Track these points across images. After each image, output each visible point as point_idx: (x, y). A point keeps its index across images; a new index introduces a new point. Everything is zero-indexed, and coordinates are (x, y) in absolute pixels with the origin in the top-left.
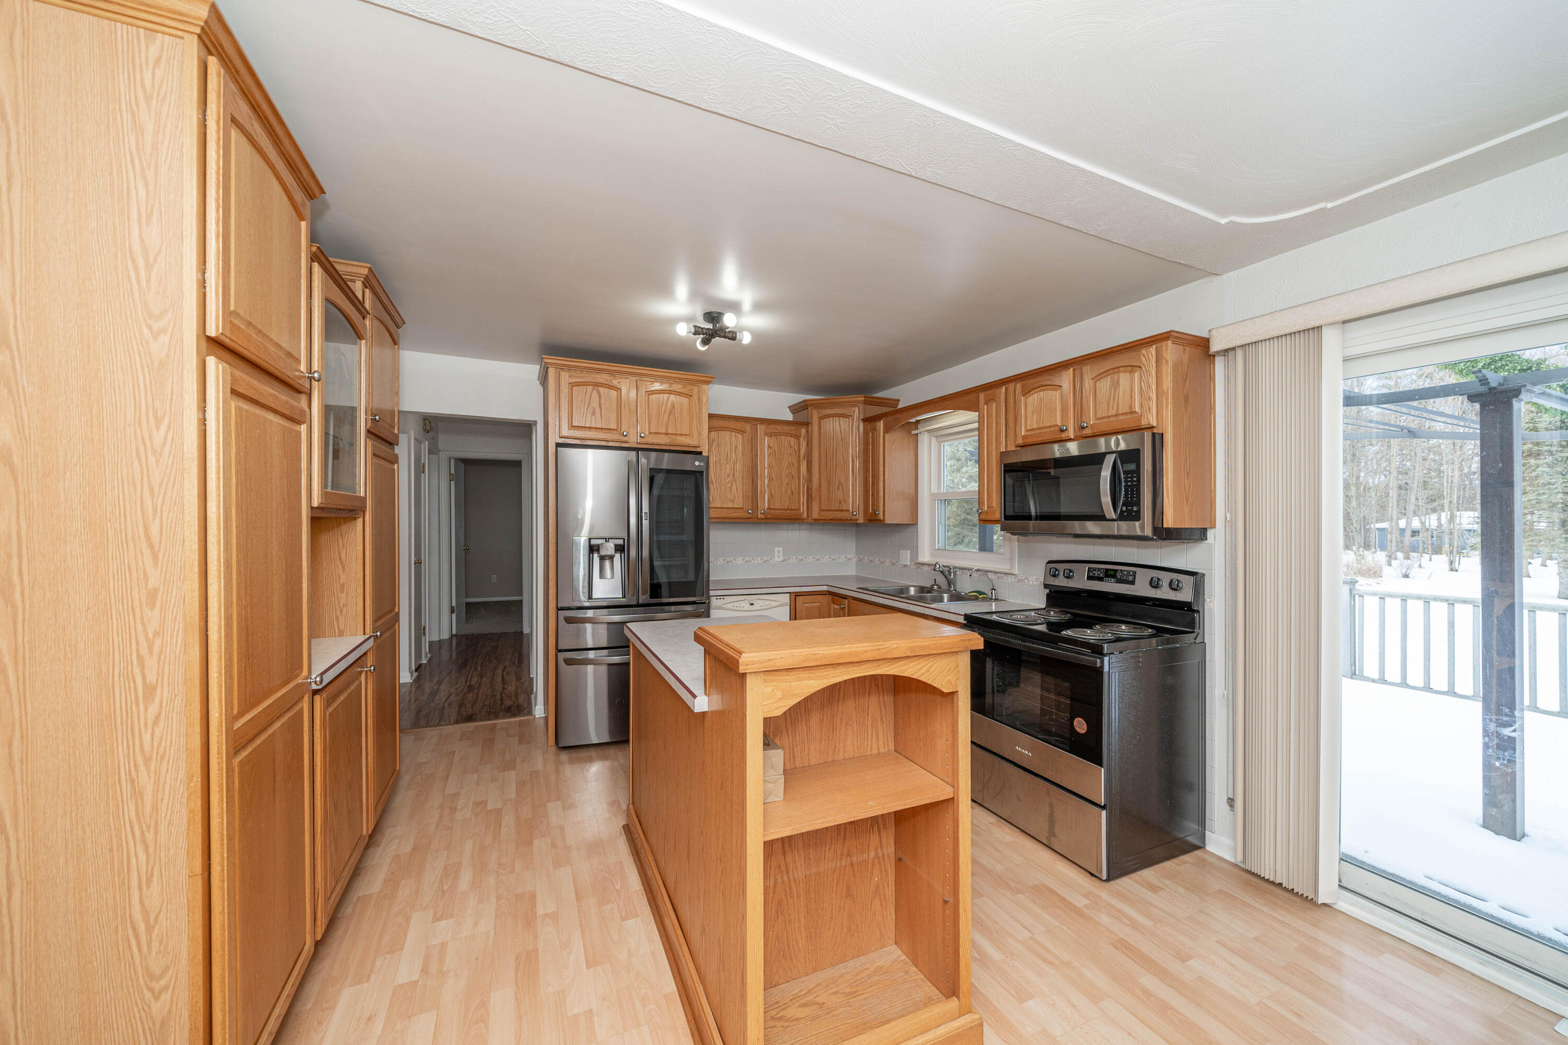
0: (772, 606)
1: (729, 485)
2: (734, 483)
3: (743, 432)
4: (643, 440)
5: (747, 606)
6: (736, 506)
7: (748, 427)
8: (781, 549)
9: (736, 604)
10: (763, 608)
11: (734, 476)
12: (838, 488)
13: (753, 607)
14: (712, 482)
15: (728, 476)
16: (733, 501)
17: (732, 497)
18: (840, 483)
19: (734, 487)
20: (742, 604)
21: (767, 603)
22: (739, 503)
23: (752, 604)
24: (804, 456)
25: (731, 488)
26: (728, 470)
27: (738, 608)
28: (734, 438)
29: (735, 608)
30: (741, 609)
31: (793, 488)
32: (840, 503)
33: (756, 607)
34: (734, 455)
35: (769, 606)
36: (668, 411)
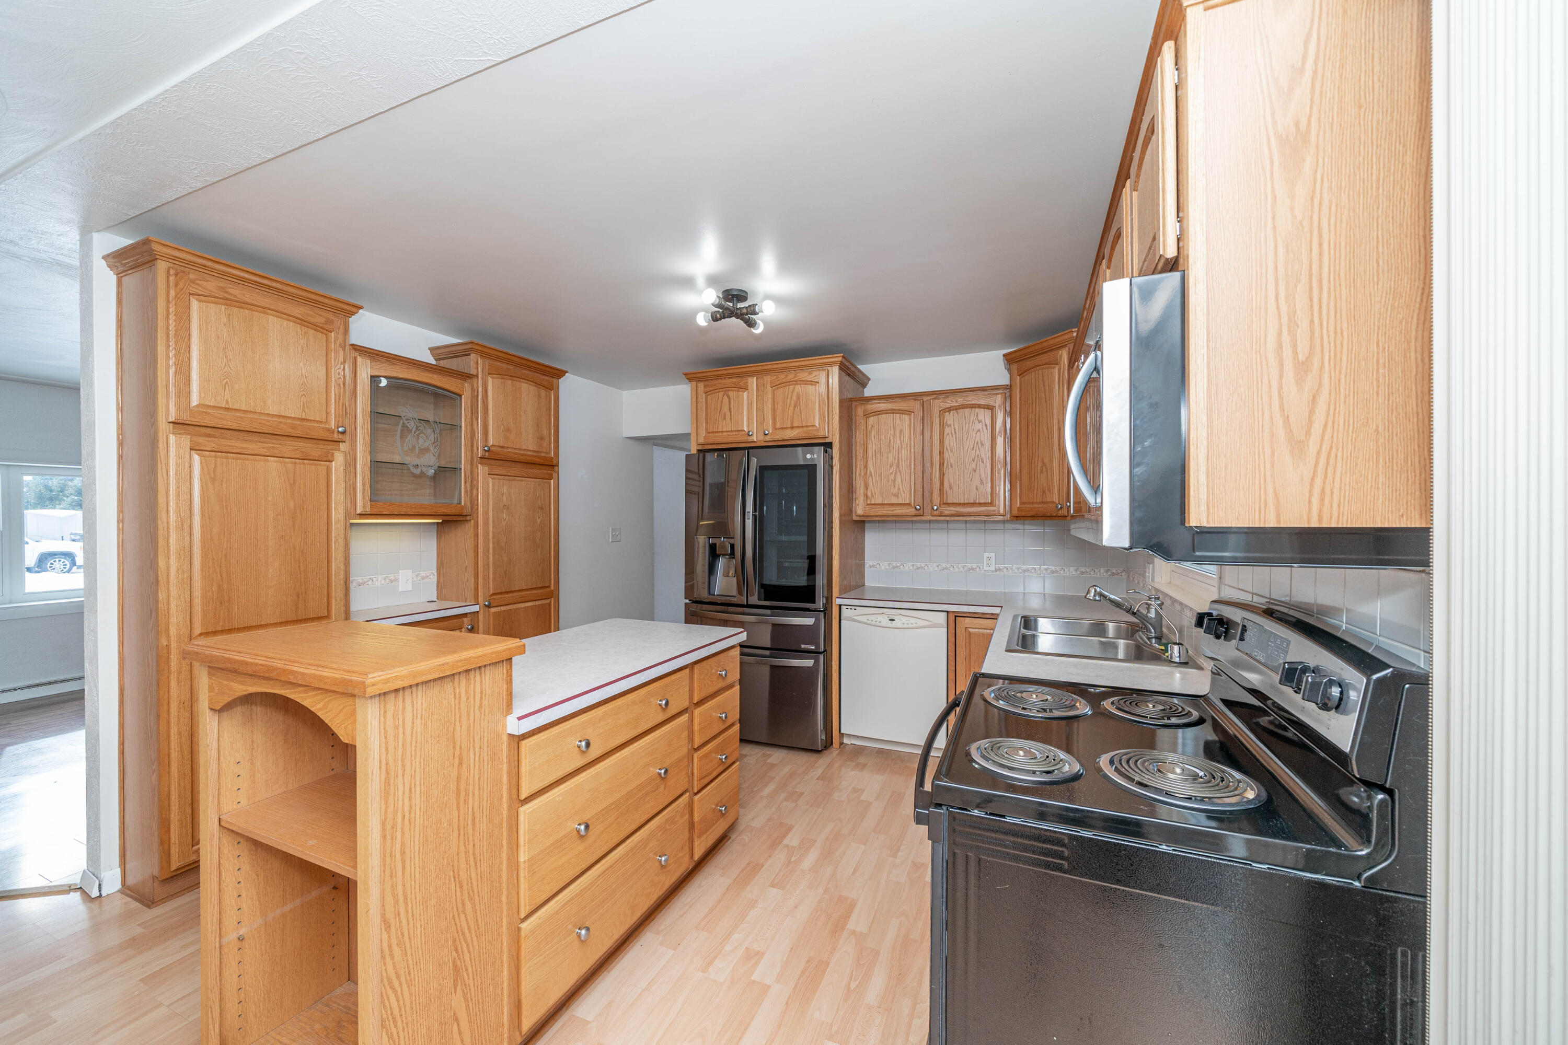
0: (919, 625)
1: (892, 477)
2: (898, 473)
3: (908, 412)
4: (768, 438)
5: (884, 621)
6: (900, 501)
7: (917, 406)
8: (993, 555)
9: (872, 617)
10: (906, 626)
11: (898, 466)
12: (1042, 472)
13: (893, 624)
14: (871, 475)
15: (891, 467)
16: (897, 496)
17: (895, 491)
18: (1044, 464)
19: (899, 480)
20: (880, 618)
21: (913, 620)
22: (904, 498)
23: (892, 620)
24: (1000, 432)
25: (894, 480)
26: (891, 460)
27: (874, 623)
28: (898, 421)
29: (869, 622)
30: (878, 623)
31: (983, 476)
32: (1044, 492)
33: (898, 623)
34: (898, 442)
35: (914, 625)
36: (793, 403)
